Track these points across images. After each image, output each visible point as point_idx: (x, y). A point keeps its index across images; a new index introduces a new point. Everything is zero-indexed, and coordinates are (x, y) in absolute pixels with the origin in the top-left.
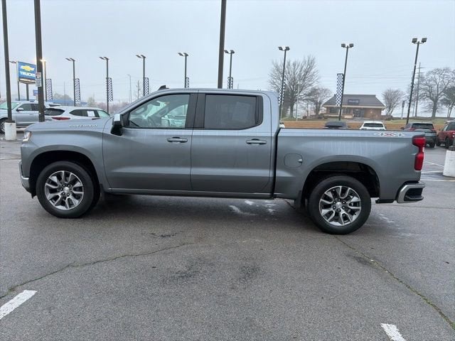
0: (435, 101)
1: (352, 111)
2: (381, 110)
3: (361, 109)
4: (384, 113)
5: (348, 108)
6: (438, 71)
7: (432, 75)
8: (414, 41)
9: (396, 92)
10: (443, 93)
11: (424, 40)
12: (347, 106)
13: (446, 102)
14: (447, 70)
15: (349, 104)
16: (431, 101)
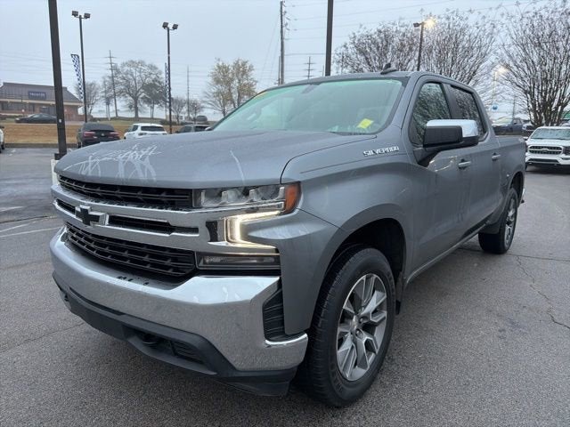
0: (136, 99)
1: (37, 109)
2: (77, 107)
3: (49, 105)
4: (81, 111)
5: (30, 104)
6: (132, 63)
7: (126, 68)
8: (165, 26)
9: (91, 85)
10: (142, 90)
11: (175, 27)
12: (28, 101)
13: (148, 101)
14: (142, 63)
15: (31, 98)
16: (131, 98)
